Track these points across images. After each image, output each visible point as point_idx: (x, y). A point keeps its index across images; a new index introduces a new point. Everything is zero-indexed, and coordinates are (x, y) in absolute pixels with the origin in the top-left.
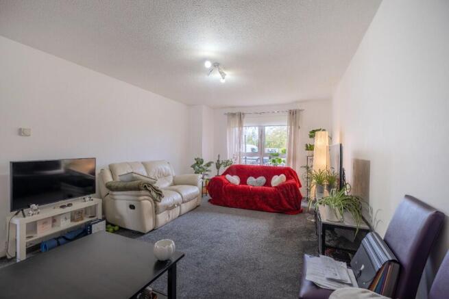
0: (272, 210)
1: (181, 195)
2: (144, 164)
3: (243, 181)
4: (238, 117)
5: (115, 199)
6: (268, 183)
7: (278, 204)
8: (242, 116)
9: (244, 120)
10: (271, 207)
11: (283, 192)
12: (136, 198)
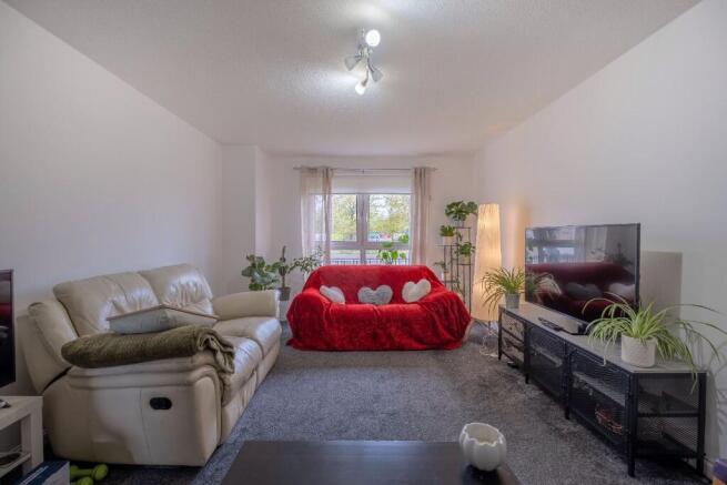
0: (420, 347)
1: (256, 341)
2: (148, 276)
3: (352, 297)
4: (321, 174)
5: (90, 389)
6: (397, 298)
7: (429, 333)
8: (330, 173)
9: (333, 182)
10: (419, 340)
11: (438, 312)
12: (180, 377)
